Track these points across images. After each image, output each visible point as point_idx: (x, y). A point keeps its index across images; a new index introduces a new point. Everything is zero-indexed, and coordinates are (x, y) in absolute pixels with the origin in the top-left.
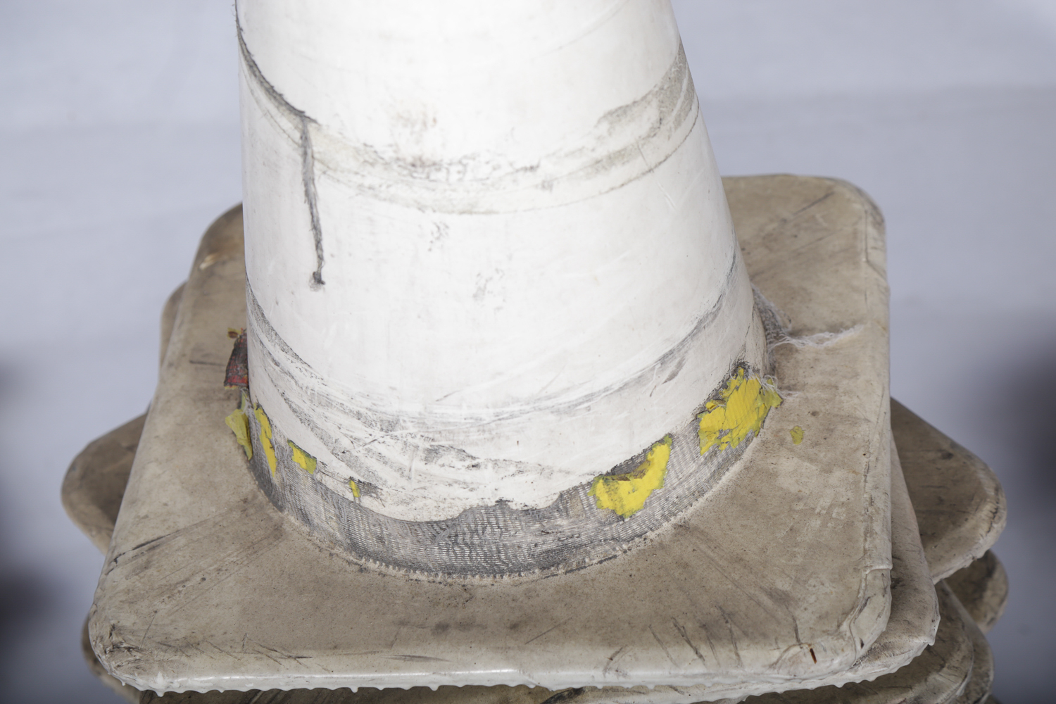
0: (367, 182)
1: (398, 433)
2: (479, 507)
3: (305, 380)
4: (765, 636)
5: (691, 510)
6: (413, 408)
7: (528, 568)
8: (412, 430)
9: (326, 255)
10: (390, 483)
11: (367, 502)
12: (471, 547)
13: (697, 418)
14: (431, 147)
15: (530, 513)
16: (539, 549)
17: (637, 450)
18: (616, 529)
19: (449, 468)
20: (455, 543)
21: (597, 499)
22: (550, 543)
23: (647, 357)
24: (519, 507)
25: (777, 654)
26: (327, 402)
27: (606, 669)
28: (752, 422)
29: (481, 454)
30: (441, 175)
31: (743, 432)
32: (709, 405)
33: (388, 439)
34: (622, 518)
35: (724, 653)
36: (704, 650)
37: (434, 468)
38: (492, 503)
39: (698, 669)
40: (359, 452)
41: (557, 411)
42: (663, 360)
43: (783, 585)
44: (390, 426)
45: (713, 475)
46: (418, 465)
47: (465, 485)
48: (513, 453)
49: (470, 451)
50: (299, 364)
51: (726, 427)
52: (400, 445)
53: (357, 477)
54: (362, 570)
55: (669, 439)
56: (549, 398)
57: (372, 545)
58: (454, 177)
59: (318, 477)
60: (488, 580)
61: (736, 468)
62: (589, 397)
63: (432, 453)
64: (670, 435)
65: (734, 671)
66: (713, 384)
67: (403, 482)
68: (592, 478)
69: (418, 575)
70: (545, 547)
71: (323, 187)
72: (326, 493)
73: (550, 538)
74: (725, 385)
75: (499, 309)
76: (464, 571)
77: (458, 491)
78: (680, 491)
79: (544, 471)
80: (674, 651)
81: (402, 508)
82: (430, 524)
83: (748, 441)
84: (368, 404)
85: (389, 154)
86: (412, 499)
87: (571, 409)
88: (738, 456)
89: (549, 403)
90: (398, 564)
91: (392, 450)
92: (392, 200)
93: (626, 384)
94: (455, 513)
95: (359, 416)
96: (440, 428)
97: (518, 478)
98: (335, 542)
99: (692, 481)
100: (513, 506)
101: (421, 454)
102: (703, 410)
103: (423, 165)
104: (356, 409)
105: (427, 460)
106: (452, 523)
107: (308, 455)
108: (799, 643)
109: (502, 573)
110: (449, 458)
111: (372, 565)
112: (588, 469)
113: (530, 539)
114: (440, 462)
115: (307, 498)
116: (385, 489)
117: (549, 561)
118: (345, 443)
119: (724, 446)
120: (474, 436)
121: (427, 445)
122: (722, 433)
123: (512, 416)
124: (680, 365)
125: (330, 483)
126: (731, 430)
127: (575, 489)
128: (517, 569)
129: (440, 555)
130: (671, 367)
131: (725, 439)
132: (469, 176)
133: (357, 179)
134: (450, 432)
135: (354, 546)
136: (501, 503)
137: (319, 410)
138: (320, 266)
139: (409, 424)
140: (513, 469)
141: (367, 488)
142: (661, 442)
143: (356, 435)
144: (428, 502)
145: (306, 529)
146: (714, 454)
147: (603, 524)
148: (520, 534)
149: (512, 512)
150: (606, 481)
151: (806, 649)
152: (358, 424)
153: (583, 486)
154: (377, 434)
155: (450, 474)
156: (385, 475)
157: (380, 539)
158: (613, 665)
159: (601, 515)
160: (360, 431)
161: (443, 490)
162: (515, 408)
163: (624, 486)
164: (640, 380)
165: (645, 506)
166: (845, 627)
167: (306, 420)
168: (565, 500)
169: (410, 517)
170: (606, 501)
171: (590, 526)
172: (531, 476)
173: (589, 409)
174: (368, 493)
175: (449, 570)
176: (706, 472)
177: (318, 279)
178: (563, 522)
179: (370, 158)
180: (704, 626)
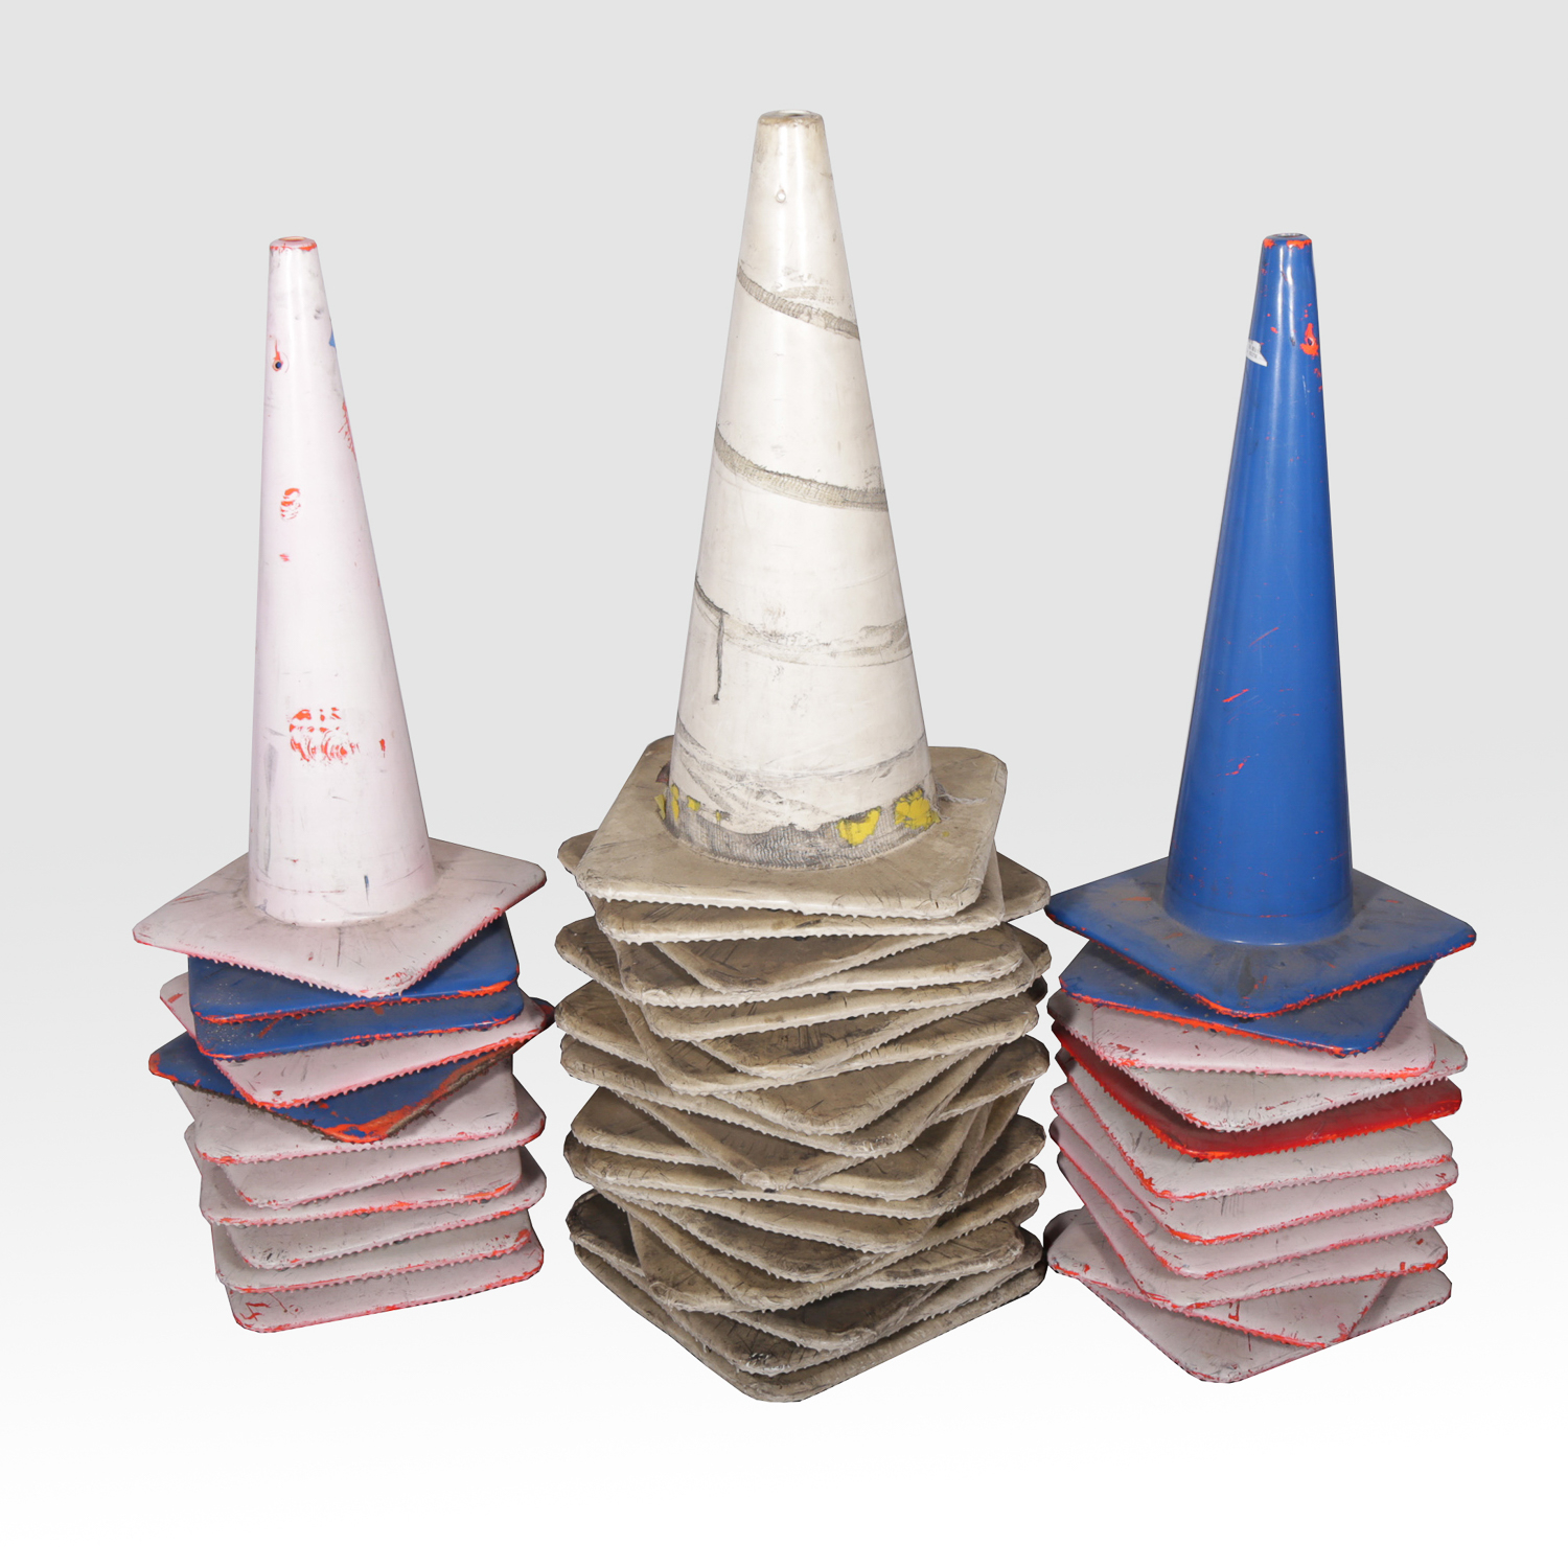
0: (748, 643)
1: (745, 782)
2: (780, 827)
3: (701, 757)
4: (915, 896)
5: (887, 853)
6: (754, 768)
7: (800, 864)
8: (752, 780)
9: (722, 685)
10: (737, 811)
11: (724, 824)
12: (773, 849)
13: (895, 804)
14: (781, 626)
15: (807, 834)
16: (807, 855)
17: (863, 810)
18: (847, 851)
19: (767, 802)
20: (766, 847)
21: (839, 832)
22: (813, 853)
23: (871, 760)
24: (800, 829)
25: (919, 903)
26: (710, 767)
27: (834, 904)
28: (923, 822)
29: (785, 795)
30: (784, 641)
31: (918, 824)
32: (902, 799)
33: (739, 786)
34: (851, 846)
35: (893, 901)
36: (883, 899)
37: (760, 803)
38: (786, 825)
39: (880, 906)
40: (723, 794)
41: (825, 778)
42: (881, 765)
43: (927, 880)
44: (741, 778)
45: (900, 839)
46: (753, 800)
47: (774, 813)
48: (800, 797)
49: (779, 794)
50: (699, 749)
51: (909, 816)
52: (745, 789)
53: (720, 809)
54: (716, 861)
55: (878, 809)
56: (822, 769)
57: (723, 848)
58: (790, 643)
59: (700, 813)
60: (780, 869)
61: (911, 841)
62: (842, 773)
63: (760, 794)
64: (880, 807)
65: (897, 910)
66: (905, 789)
67: (744, 811)
68: (838, 819)
69: (744, 864)
70: (811, 854)
71: (726, 648)
72: (702, 821)
73: (813, 849)
74: (911, 793)
75: (803, 716)
76: (768, 863)
77: (771, 817)
78: (882, 840)
79: (815, 810)
80: (869, 899)
81: (741, 826)
82: (755, 835)
83: (920, 831)
84: (731, 766)
85: (760, 629)
86: (747, 821)
87: (831, 778)
88: (914, 836)
89: (822, 772)
90: (735, 859)
91: (740, 792)
92: (758, 653)
93: (861, 771)
94: (767, 829)
95: (726, 773)
96: (766, 779)
97: (802, 812)
98: (704, 850)
99: (889, 837)
100: (797, 828)
101: (755, 794)
102: (898, 800)
103: (776, 635)
104: (725, 769)
105: (757, 798)
106: (766, 835)
107: (696, 801)
108: (931, 899)
109: (787, 865)
110: (768, 797)
111: (721, 859)
112: (836, 813)
113: (804, 848)
114: (764, 799)
115: (692, 827)
116: (734, 815)
117: (812, 862)
118: (717, 790)
119: (907, 826)
120: (783, 786)
121: (758, 789)
122: (907, 819)
123: (802, 776)
124: (889, 771)
125: (706, 815)
126: (912, 820)
127: (829, 823)
128: (796, 864)
129: (755, 854)
130: (884, 771)
131: (908, 822)
132: (797, 643)
133: (743, 642)
134: (771, 782)
135: (713, 851)
136: (791, 825)
137: (706, 773)
138: (718, 690)
139: (751, 777)
140: (799, 806)
141: (725, 815)
142: (875, 809)
143: (723, 784)
144: (755, 822)
145: (689, 845)
146: (901, 828)
147: (841, 847)
148: (799, 845)
149: (796, 831)
150: (845, 822)
151: (934, 902)
152: (725, 778)
153: (833, 823)
154: (734, 783)
155: (767, 806)
156: (735, 807)
157: (728, 845)
158: (838, 902)
159: (841, 841)
160: (726, 782)
161: (763, 816)
162: (805, 772)
163: (854, 825)
164: (868, 771)
165: (863, 843)
166: (954, 895)
167: (698, 781)
168: (824, 829)
169: (744, 831)
170: (843, 833)
171: (834, 846)
172: (808, 812)
173: (841, 779)
174: (724, 818)
175: (760, 863)
176: (897, 836)
177: (716, 698)
178: (820, 841)
179: (751, 631)
180: (885, 891)
